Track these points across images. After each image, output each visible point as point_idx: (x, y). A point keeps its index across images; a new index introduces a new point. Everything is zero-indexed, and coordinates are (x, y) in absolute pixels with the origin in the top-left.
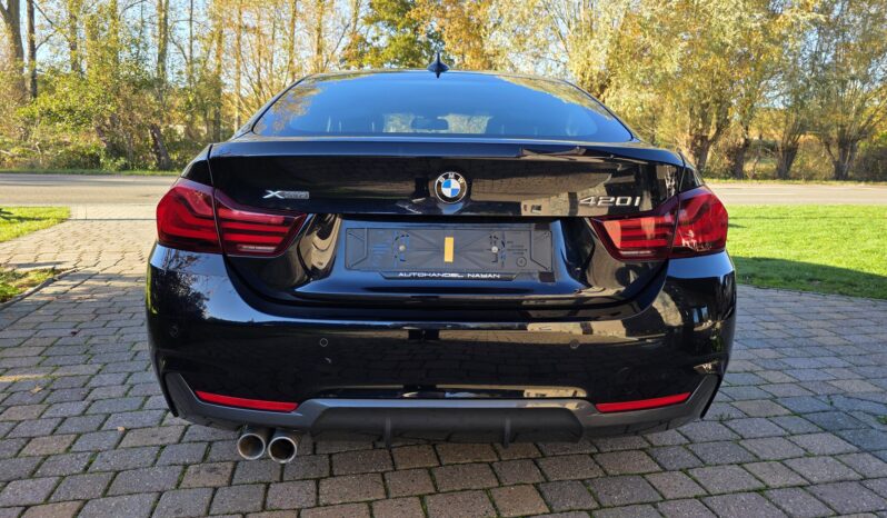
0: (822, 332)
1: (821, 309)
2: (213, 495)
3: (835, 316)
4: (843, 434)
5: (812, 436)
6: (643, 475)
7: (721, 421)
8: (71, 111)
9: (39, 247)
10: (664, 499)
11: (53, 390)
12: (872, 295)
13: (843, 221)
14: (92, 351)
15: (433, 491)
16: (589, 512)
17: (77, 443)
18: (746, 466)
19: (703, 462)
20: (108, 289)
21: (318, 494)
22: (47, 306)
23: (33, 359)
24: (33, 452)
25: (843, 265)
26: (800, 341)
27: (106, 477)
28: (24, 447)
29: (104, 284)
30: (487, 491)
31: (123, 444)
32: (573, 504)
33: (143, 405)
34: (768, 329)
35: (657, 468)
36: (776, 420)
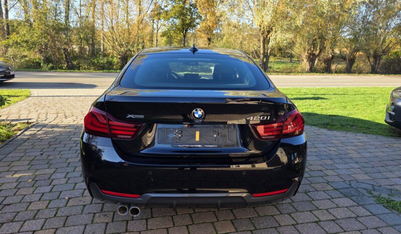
0: (353, 152)
1: (354, 141)
2: (106, 226)
3: (359, 144)
4: (352, 198)
5: (340, 199)
6: (272, 216)
7: (305, 193)
8: (27, 42)
9: (20, 110)
10: (280, 226)
11: (37, 181)
12: (376, 133)
13: (371, 95)
14: (50, 162)
15: (191, 223)
16: (251, 231)
17: (50, 204)
18: (313, 212)
19: (297, 210)
20: (53, 132)
21: (147, 225)
22: (28, 141)
23: (26, 166)
24: (33, 208)
25: (367, 119)
26: (342, 156)
27: (64, 219)
28: (29, 206)
29: (51, 129)
30: (212, 223)
31: (68, 205)
32: (245, 228)
33: (74, 187)
34: (330, 150)
35: (279, 213)
36: (327, 192)
